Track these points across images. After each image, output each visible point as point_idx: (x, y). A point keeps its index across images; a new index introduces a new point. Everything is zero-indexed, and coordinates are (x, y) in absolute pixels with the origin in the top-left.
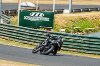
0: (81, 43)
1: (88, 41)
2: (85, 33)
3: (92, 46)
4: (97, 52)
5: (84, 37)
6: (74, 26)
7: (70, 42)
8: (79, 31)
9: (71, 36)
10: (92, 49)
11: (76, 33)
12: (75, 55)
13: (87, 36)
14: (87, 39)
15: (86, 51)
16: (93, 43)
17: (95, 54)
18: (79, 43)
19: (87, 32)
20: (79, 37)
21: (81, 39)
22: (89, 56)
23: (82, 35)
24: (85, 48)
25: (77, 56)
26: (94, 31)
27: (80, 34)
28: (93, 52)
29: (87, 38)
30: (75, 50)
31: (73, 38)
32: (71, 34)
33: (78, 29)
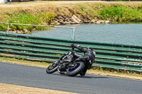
0: (21, 45)
1: (31, 43)
2: (26, 31)
3: (38, 50)
4: (43, 59)
5: (25, 37)
6: (11, 22)
7: (6, 44)
8: (18, 29)
9: (7, 36)
10: (38, 54)
11: (15, 32)
12: (13, 62)
13: (30, 36)
14: (29, 41)
15: (28, 58)
16: (39, 46)
17: (41, 62)
18: (18, 45)
19: (30, 30)
20: (18, 37)
21: (21, 39)
22: (33, 64)
23: (23, 35)
24: (27, 53)
25: (15, 65)
26: (40, 29)
27: (20, 33)
28: (38, 59)
29: (30, 38)
30: (13, 55)
31: (10, 38)
32: (7, 33)
33: (17, 26)
